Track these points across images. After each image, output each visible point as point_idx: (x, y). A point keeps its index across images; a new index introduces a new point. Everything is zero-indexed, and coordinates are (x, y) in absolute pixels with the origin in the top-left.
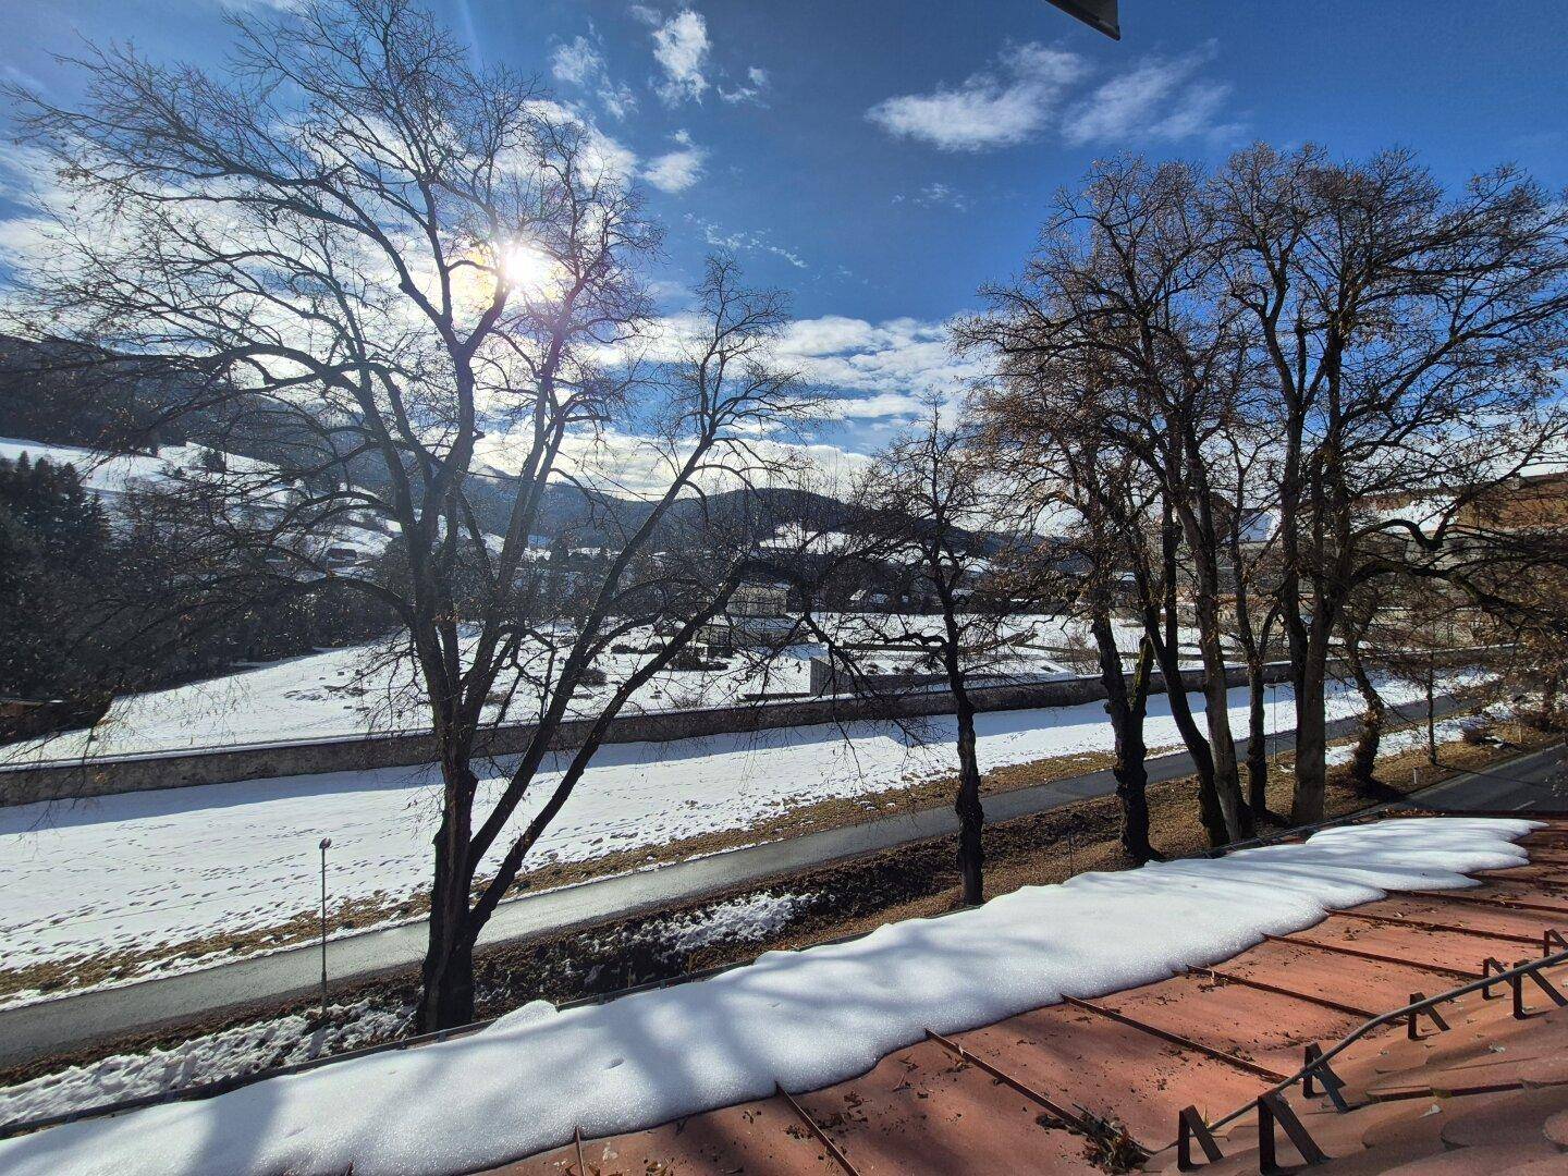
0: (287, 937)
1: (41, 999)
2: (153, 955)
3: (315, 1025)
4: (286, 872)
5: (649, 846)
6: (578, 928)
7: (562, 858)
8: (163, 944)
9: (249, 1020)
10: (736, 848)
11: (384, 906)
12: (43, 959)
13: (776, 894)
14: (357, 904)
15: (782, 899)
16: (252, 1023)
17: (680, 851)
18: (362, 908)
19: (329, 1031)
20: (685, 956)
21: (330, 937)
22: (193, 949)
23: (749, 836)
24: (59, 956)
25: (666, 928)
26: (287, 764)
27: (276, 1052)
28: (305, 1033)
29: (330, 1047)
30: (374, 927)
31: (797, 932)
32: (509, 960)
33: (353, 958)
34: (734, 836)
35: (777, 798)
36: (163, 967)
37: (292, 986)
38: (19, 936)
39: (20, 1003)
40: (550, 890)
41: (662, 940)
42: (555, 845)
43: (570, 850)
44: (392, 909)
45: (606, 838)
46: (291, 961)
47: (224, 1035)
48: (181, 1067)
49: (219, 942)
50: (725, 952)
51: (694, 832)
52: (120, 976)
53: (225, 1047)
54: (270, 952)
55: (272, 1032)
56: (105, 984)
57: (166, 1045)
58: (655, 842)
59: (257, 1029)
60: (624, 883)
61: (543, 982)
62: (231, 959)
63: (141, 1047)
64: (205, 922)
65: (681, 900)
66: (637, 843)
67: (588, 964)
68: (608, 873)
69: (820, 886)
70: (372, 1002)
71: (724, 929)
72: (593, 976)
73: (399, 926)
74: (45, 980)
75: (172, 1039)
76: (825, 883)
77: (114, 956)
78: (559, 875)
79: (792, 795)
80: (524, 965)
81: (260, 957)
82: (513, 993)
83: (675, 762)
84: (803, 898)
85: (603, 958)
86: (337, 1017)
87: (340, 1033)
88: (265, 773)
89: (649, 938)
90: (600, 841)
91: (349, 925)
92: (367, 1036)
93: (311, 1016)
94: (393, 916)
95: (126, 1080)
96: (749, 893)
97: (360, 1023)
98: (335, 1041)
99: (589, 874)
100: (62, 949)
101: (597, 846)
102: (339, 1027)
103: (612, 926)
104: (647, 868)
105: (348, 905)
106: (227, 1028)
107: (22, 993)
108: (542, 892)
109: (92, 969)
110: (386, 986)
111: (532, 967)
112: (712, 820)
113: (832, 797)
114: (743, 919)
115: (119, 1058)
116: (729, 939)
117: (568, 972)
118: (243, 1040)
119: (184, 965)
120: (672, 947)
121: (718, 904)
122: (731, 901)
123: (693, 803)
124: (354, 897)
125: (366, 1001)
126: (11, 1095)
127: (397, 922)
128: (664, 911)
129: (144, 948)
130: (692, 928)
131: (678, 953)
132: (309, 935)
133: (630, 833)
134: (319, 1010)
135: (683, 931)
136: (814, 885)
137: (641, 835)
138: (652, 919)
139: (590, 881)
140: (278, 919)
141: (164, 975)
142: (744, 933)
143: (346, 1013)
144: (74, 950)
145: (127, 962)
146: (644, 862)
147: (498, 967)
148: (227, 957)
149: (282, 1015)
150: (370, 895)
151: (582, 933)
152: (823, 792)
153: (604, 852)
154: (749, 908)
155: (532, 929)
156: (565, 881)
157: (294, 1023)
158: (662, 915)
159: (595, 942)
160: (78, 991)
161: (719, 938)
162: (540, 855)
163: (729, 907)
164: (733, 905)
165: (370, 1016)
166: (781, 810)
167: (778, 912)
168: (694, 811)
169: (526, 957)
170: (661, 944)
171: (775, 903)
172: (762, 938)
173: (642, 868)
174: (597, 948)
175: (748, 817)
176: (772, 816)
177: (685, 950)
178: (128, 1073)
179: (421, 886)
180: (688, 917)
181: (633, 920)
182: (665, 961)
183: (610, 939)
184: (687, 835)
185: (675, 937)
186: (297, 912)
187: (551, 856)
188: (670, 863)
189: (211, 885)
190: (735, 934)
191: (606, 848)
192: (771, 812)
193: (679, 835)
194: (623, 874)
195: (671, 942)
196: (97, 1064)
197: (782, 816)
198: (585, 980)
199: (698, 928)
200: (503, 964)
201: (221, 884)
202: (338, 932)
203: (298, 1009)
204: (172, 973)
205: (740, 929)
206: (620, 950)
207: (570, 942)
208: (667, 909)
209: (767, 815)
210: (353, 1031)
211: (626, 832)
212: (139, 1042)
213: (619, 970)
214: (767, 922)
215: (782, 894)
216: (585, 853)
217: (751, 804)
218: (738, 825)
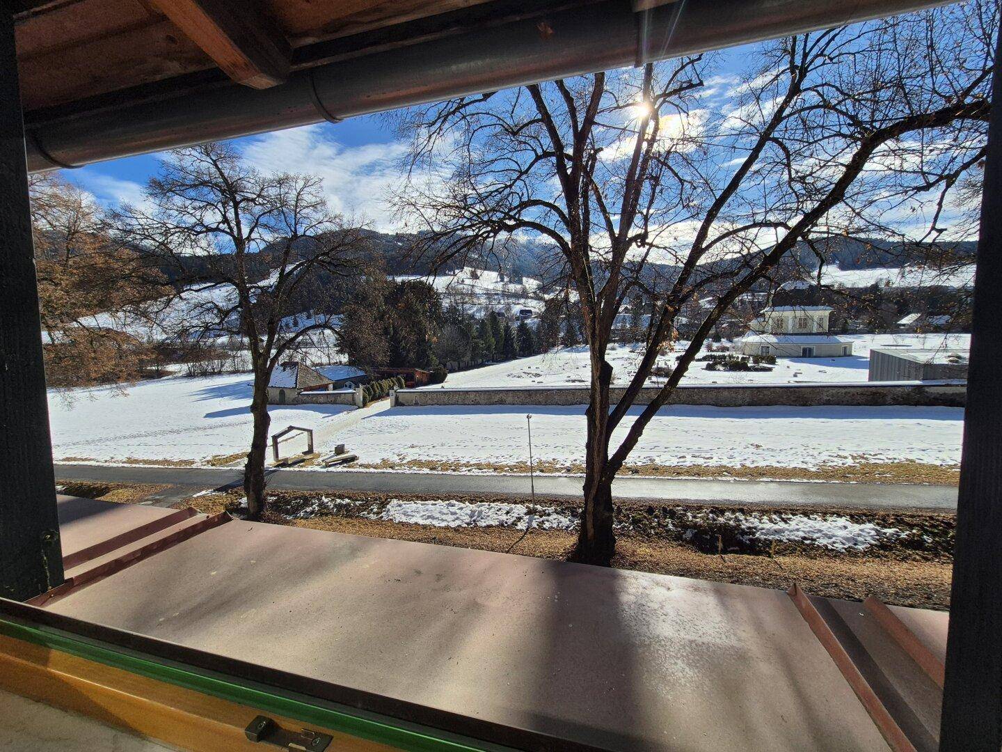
0: (515, 470)
1: (429, 472)
2: (466, 465)
3: (530, 512)
4: (513, 444)
5: (721, 466)
6: (677, 503)
7: (658, 461)
8: (468, 462)
9: (503, 500)
10: (805, 481)
11: (558, 466)
12: (430, 459)
13: (856, 518)
14: (544, 462)
15: (862, 526)
16: (503, 502)
17: (753, 474)
18: (547, 465)
19: (536, 517)
20: (768, 543)
21: (534, 474)
22: (479, 466)
23: (817, 475)
24: (435, 459)
25: (746, 519)
26: (510, 399)
27: (514, 519)
28: (526, 514)
29: (538, 525)
30: (553, 475)
31: (886, 556)
32: (630, 509)
33: (545, 487)
35: (841, 453)
36: (469, 471)
37: (519, 491)
38: (423, 449)
39: (424, 472)
40: (652, 477)
41: (743, 527)
42: (654, 454)
43: (664, 458)
44: (562, 468)
45: (689, 458)
46: (518, 481)
47: (492, 504)
48: (477, 513)
49: (489, 466)
50: (804, 550)
51: (762, 464)
52: (454, 470)
53: (493, 510)
54: (509, 475)
55: (512, 509)
56: (449, 472)
57: (471, 502)
58: (730, 465)
59: (505, 506)
60: (707, 485)
61: (653, 528)
62: (493, 473)
63: (461, 500)
64: (483, 457)
65: (757, 504)
66: (712, 463)
67: (685, 527)
69: (911, 526)
70: (556, 510)
71: (800, 534)
72: (688, 535)
73: (566, 477)
74: (431, 466)
75: (472, 500)
76: (917, 525)
77: (452, 463)
78: (654, 470)
80: (640, 514)
81: (504, 475)
82: (634, 528)
84: (889, 531)
85: (695, 526)
86: (540, 512)
87: (541, 519)
88: (501, 402)
89: (731, 523)
90: (684, 457)
91: (542, 471)
92: (555, 526)
93: (527, 507)
94: (562, 472)
95: (458, 511)
96: (825, 514)
97: (550, 518)
98: (540, 523)
99: (679, 474)
101: (683, 460)
102: (541, 516)
103: (700, 508)
104: (724, 479)
105: (541, 462)
106: (494, 501)
107: (424, 469)
108: (647, 477)
109: (445, 466)
110: (562, 503)
111: (645, 517)
112: (779, 459)
113: (912, 461)
114: (820, 531)
115: (453, 502)
116: (808, 542)
117: (670, 526)
118: (500, 509)
119: (476, 472)
120: (754, 534)
121: (794, 515)
122: (806, 514)
123: (758, 446)
124: (543, 459)
125: (553, 508)
126: (422, 505)
127: (565, 475)
129: (462, 462)
130: (768, 525)
131: (758, 540)
132: (524, 471)
133: (707, 456)
134: (531, 506)
135: (761, 526)
136: (899, 521)
137: (715, 459)
138: (734, 511)
139: (680, 478)
140: (512, 462)
141: (469, 474)
143: (544, 511)
144: (439, 458)
145: (457, 467)
146: (720, 474)
147: (623, 511)
148: (491, 473)
149: (515, 503)
151: (678, 506)
152: (902, 456)
153: (688, 464)
154: (827, 524)
155: (642, 496)
156: (662, 474)
157: (520, 509)
158: (742, 511)
159: (689, 514)
160: (441, 473)
161: (797, 539)
162: (642, 457)
163: (805, 519)
164: (809, 518)
165: (555, 516)
166: (850, 462)
167: (859, 535)
168: (760, 451)
169: (641, 511)
170: (743, 530)
171: (855, 528)
172: (844, 551)
173: (720, 478)
174: (690, 518)
175: (813, 461)
176: (840, 465)
177: (765, 539)
178: (459, 509)
179: (575, 460)
180: (765, 517)
181: (716, 508)
182: (748, 542)
183: (700, 515)
184: (755, 465)
185: (755, 528)
186: (518, 461)
187: (650, 460)
188: (743, 479)
189: (484, 443)
190: (813, 540)
191: (689, 461)
192: (839, 462)
193: (748, 464)
194: (705, 478)
195: (751, 531)
196: (448, 502)
197: (851, 467)
198: (684, 536)
199: (776, 527)
200: (626, 510)
201: (488, 443)
202: (538, 473)
203: (522, 502)
204: (472, 474)
205: (819, 538)
206: (708, 524)
207: (670, 510)
208: (745, 508)
209: (835, 464)
210: (548, 521)
211: (703, 455)
212: (461, 498)
213: (708, 537)
214: (848, 539)
215: (864, 522)
216: (674, 462)
217: (816, 453)
218: (804, 466)
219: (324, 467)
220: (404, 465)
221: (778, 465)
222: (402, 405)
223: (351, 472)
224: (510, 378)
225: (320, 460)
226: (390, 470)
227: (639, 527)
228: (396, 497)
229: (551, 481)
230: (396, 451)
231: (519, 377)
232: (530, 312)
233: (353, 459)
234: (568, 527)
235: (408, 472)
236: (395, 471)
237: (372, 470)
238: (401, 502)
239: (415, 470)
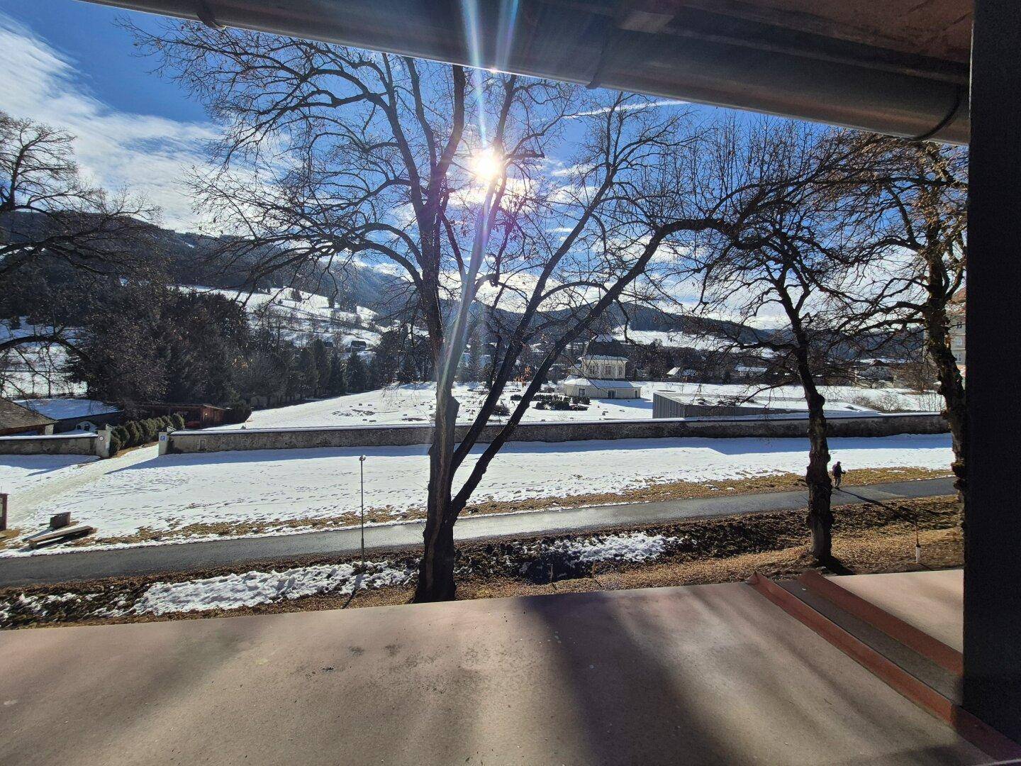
0: (340, 523)
1: (219, 539)
2: (272, 524)
3: (359, 571)
4: (338, 492)
5: (552, 498)
6: (513, 538)
7: (496, 499)
8: (277, 519)
9: (323, 562)
10: (614, 504)
11: (392, 513)
12: (220, 521)
13: (650, 532)
14: (377, 511)
15: (655, 538)
16: (324, 564)
17: (575, 503)
18: (380, 513)
19: (365, 576)
20: (589, 565)
21: (365, 525)
22: (292, 524)
23: (622, 498)
24: (227, 520)
25: (572, 545)
26: (335, 441)
27: (338, 582)
28: (353, 574)
29: (367, 585)
30: (387, 523)
31: (670, 561)
32: (469, 551)
33: (376, 539)
34: (611, 497)
35: (639, 478)
36: (278, 530)
37: (345, 548)
38: (210, 509)
39: (210, 540)
40: (491, 515)
41: (570, 552)
42: (491, 492)
43: (501, 495)
44: (397, 515)
45: (524, 491)
46: (344, 535)
47: (309, 569)
48: (287, 583)
49: (306, 521)
50: (616, 566)
51: (582, 492)
52: (256, 532)
53: (309, 575)
54: (332, 529)
55: (334, 571)
56: (249, 535)
57: (279, 569)
58: (557, 496)
59: (327, 569)
60: (539, 517)
61: (492, 567)
62: (312, 530)
63: (265, 569)
64: (298, 512)
65: (580, 530)
66: (544, 495)
67: (521, 560)
68: (528, 509)
69: (684, 533)
70: (389, 563)
71: (613, 552)
72: (524, 568)
74: (221, 530)
75: (282, 567)
76: (687, 532)
77: (254, 523)
78: (493, 508)
79: (650, 477)
80: (479, 555)
81: (327, 531)
82: (473, 571)
83: (563, 454)
84: (671, 539)
85: (531, 558)
86: (370, 569)
87: (372, 577)
88: (325, 444)
89: (560, 550)
90: (519, 492)
91: (374, 521)
92: (388, 582)
93: (355, 566)
94: (398, 519)
95: (260, 585)
96: (629, 531)
97: (383, 574)
98: (370, 582)
99: (515, 509)
100: (228, 517)
101: (518, 495)
102: (371, 574)
103: (534, 540)
104: (553, 509)
105: (372, 511)
106: (311, 565)
107: (210, 535)
108: (486, 515)
109: (243, 528)
110: (397, 555)
111: (484, 557)
112: (594, 486)
113: (682, 481)
114: (627, 547)
115: (255, 573)
116: (618, 558)
117: (508, 563)
118: (319, 573)
119: (288, 531)
120: (578, 558)
121: (608, 535)
122: (616, 534)
123: (579, 477)
124: (375, 507)
125: (386, 562)
126: (204, 584)
127: (401, 522)
128: (570, 535)
129: (268, 521)
130: (589, 548)
131: (582, 563)
132: (352, 523)
133: (539, 490)
134: (360, 563)
135: (584, 549)
136: (678, 531)
137: (546, 491)
138: (561, 539)
139: (516, 512)
140: (336, 514)
141: (278, 534)
142: (629, 556)
143: (375, 567)
144: (235, 518)
145: (260, 527)
146: (550, 505)
147: (463, 554)
148: (309, 529)
149: (340, 563)
150: (384, 507)
151: (515, 541)
152: (675, 477)
153: (523, 498)
154: (631, 540)
155: (482, 535)
156: (500, 511)
157: (346, 569)
158: (568, 537)
159: (525, 547)
160: (236, 537)
161: (610, 557)
162: (481, 496)
163: (616, 538)
164: (619, 537)
165: (388, 571)
166: (644, 485)
167: (653, 546)
168: (581, 481)
169: (480, 551)
170: (569, 555)
171: (650, 540)
172: (643, 561)
173: (550, 509)
174: (526, 551)
175: (620, 487)
176: (638, 488)
177: (587, 561)
178: (261, 581)
179: (412, 505)
180: (587, 541)
181: (548, 538)
182: (574, 567)
183: (534, 547)
184: (578, 493)
185: (579, 552)
186: (345, 512)
187: (489, 497)
188: (569, 508)
189: (300, 495)
190: (622, 556)
191: (524, 496)
192: (636, 485)
193: (572, 493)
194: (537, 510)
195: (577, 555)
196: (245, 575)
197: (645, 489)
198: (520, 570)
199: (595, 548)
200: (466, 552)
201: (306, 494)
202: (369, 524)
203: (348, 561)
204: (282, 534)
205: (626, 553)
206: (541, 554)
207: (508, 546)
208: (571, 534)
209: (634, 487)
210: (379, 578)
211: (536, 488)
212: (265, 566)
213: (541, 568)
214: (645, 551)
215: (655, 535)
216: (511, 497)
217: (621, 479)
218: (613, 491)
219: (26, 550)
220: (176, 533)
221: (595, 492)
222: (180, 452)
223: (80, 552)
224: (337, 416)
225: (19, 539)
226: (154, 543)
227: (479, 568)
228: (160, 579)
229: (384, 531)
230: (165, 515)
231: (347, 415)
232: (364, 343)
233: (87, 531)
234: (403, 581)
235: (184, 542)
236: (160, 543)
237: (120, 545)
238: (169, 585)
239: (196, 538)
